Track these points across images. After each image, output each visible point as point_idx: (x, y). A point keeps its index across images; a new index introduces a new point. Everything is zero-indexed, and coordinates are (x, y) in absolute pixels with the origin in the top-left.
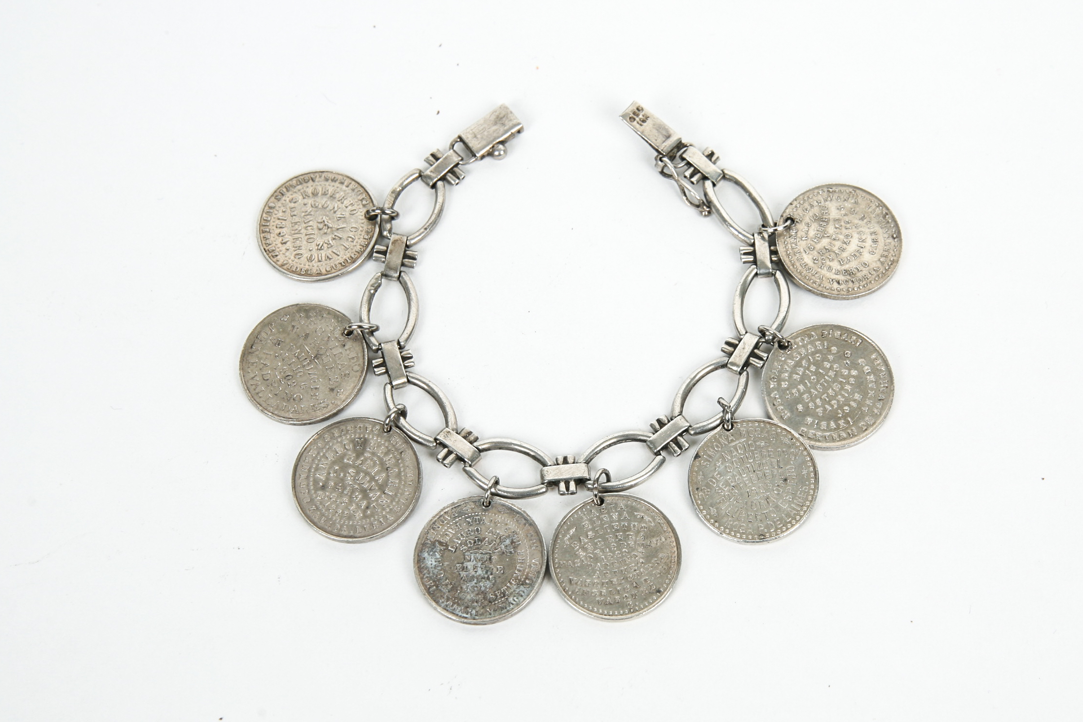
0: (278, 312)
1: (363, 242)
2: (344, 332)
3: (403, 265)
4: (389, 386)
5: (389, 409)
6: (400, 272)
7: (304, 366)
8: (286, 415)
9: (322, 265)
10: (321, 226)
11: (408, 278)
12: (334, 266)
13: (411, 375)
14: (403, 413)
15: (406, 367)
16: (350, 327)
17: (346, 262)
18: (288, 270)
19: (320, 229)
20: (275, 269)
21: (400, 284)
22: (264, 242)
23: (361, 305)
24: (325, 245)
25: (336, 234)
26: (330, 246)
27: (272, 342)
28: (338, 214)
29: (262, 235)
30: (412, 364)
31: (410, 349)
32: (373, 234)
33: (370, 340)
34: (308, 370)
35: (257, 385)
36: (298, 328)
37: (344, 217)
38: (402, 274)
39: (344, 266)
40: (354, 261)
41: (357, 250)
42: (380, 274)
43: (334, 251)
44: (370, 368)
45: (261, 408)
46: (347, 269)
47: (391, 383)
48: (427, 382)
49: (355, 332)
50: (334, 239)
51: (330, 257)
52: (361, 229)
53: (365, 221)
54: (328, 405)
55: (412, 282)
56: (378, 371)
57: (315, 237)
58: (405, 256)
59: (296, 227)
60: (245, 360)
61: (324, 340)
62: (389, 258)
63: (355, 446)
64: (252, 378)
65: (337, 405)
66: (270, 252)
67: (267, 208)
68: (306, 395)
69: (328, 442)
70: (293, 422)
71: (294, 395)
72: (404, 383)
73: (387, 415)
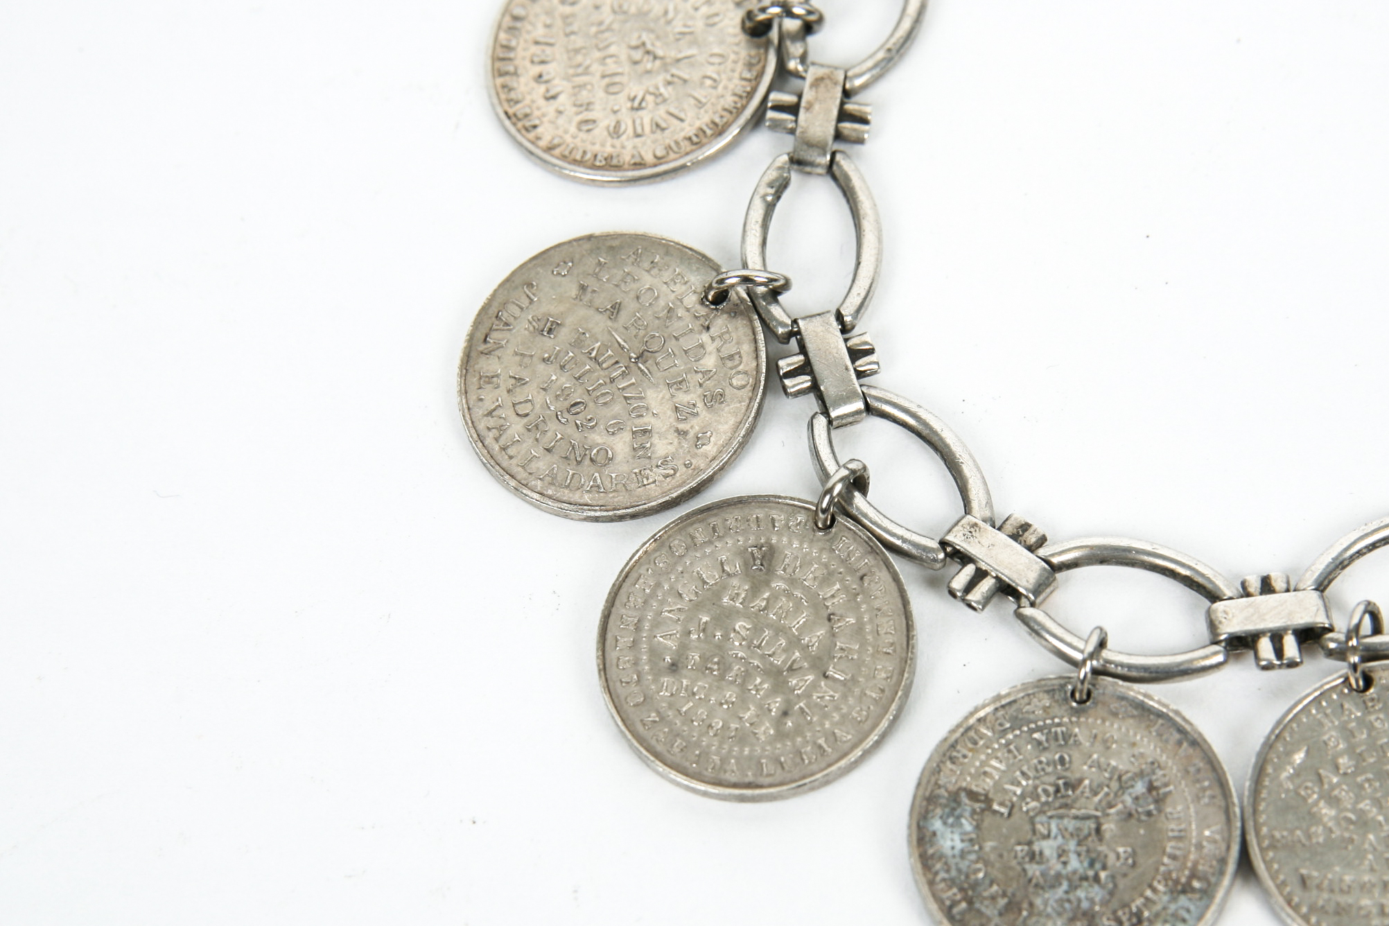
0: (545, 256)
1: (737, 85)
2: (706, 297)
3: (838, 136)
4: (821, 422)
5: (825, 475)
6: (833, 154)
7: (612, 380)
8: (576, 497)
9: (644, 144)
10: (637, 55)
11: (853, 167)
12: (673, 145)
13: (873, 392)
14: (859, 482)
15: (860, 375)
16: (721, 281)
17: (701, 134)
18: (563, 157)
19: (636, 63)
20: (533, 158)
21: (832, 184)
22: (503, 96)
23: (744, 231)
24: (650, 98)
25: (674, 71)
26: (660, 99)
27: (534, 327)
28: (678, 27)
29: (500, 81)
30: (875, 367)
31: (864, 333)
32: (764, 67)
33: (769, 312)
34: (623, 389)
35: (501, 429)
36: (594, 291)
37: (691, 33)
38: (838, 157)
39: (696, 144)
40: (720, 131)
41: (727, 106)
42: (785, 158)
43: (672, 110)
44: (774, 379)
45: (513, 483)
46: (704, 149)
47: (826, 412)
48: (913, 408)
49: (732, 295)
50: (669, 83)
51: (663, 125)
52: (733, 57)
53: (742, 38)
54: (675, 471)
55: (861, 175)
56: (794, 386)
57: (624, 79)
58: (843, 116)
59: (579, 58)
60: (471, 370)
61: (658, 318)
62: (806, 121)
63: (746, 565)
64: (490, 414)
65: (699, 471)
66: (519, 120)
67: (507, 19)
68: (621, 445)
69: (681, 557)
70: (592, 514)
71: (591, 449)
72: (858, 412)
73: (821, 490)
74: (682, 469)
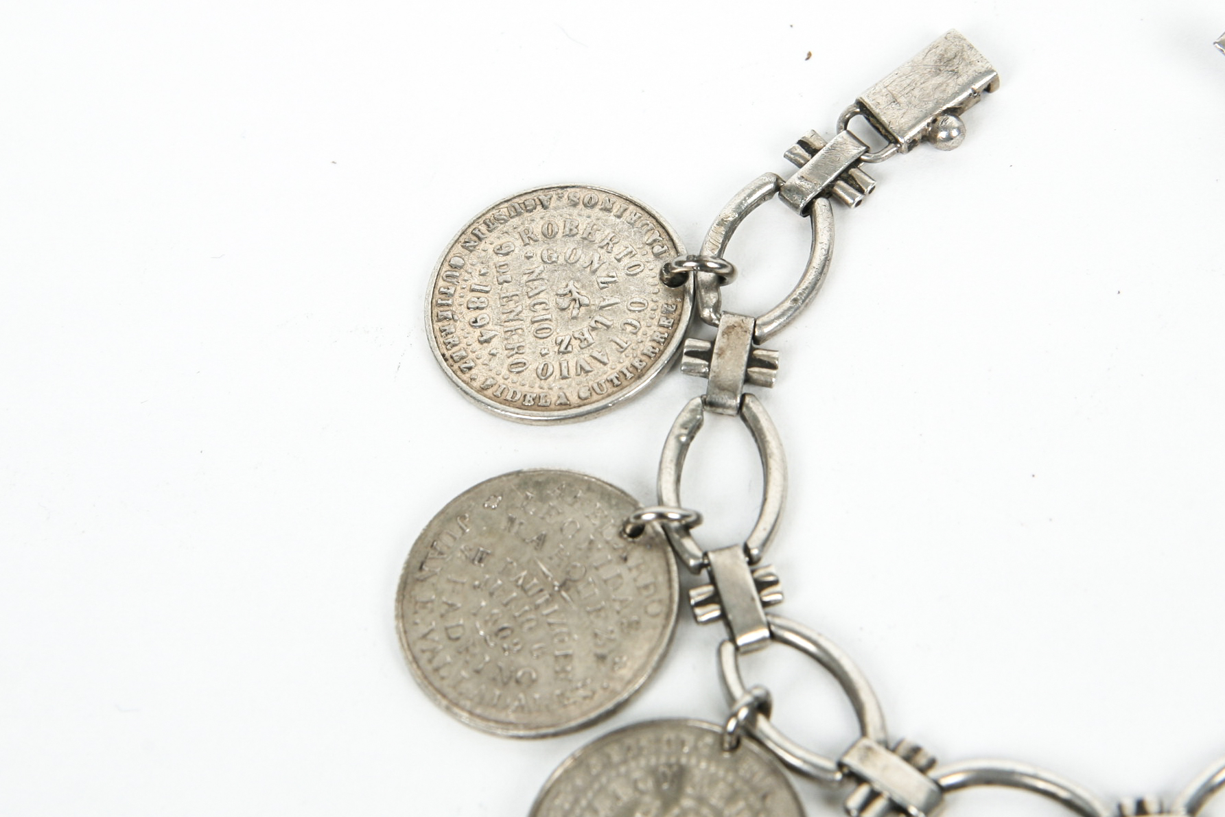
0: (477, 490)
1: (655, 332)
2: (624, 530)
3: (748, 380)
4: (728, 649)
5: (731, 699)
6: (743, 397)
7: (537, 607)
8: (502, 716)
9: (569, 386)
10: (564, 302)
11: (761, 408)
12: (595, 386)
13: (778, 621)
14: (762, 707)
15: (765, 604)
16: (638, 517)
17: (622, 376)
18: (495, 397)
19: (563, 309)
20: (468, 398)
21: (742, 423)
22: (441, 340)
23: (660, 469)
24: (575, 343)
25: (598, 318)
26: (585, 344)
27: (466, 556)
28: (602, 276)
29: (438, 325)
30: (778, 597)
31: (770, 565)
32: (680, 315)
33: (682, 545)
34: (547, 615)
35: (434, 652)
36: (521, 524)
37: (615, 282)
38: (748, 399)
39: (617, 386)
40: (639, 374)
41: (645, 351)
42: (699, 401)
43: (595, 354)
44: (686, 609)
45: (444, 702)
46: (624, 392)
47: (733, 639)
48: (814, 636)
49: (648, 529)
50: (594, 329)
51: (588, 368)
52: (652, 305)
53: (661, 287)
54: (594, 693)
55: (768, 416)
56: (703, 615)
57: (552, 325)
58: (753, 361)
59: (512, 305)
60: (407, 596)
61: (580, 549)
62: (718, 367)
63: (658, 784)
64: (425, 636)
65: (614, 693)
66: (455, 362)
67: (446, 267)
68: (543, 670)
69: (598, 776)
70: (515, 732)
71: (516, 671)
72: (763, 640)
73: (727, 712)
74: (600, 693)
